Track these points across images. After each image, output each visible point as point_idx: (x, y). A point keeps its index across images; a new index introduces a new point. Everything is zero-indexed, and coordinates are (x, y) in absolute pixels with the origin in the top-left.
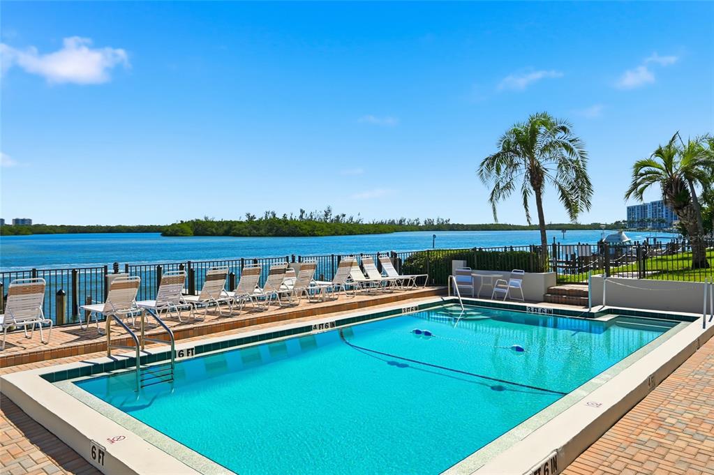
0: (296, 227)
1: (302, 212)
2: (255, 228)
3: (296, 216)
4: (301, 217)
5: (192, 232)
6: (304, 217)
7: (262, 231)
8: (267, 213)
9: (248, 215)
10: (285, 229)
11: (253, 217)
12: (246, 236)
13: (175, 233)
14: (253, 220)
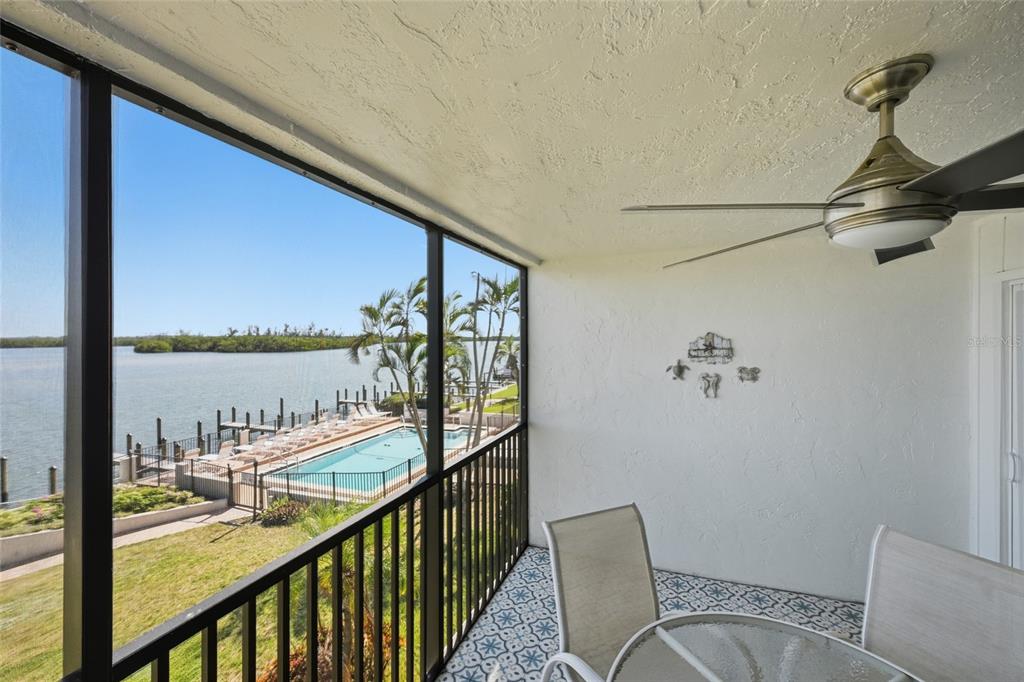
1: (286, 326)
2: (241, 344)
3: (281, 330)
4: (286, 330)
5: (171, 348)
7: (250, 347)
8: (250, 328)
9: (230, 329)
11: (235, 331)
12: (232, 352)
13: (151, 350)
14: (236, 334)
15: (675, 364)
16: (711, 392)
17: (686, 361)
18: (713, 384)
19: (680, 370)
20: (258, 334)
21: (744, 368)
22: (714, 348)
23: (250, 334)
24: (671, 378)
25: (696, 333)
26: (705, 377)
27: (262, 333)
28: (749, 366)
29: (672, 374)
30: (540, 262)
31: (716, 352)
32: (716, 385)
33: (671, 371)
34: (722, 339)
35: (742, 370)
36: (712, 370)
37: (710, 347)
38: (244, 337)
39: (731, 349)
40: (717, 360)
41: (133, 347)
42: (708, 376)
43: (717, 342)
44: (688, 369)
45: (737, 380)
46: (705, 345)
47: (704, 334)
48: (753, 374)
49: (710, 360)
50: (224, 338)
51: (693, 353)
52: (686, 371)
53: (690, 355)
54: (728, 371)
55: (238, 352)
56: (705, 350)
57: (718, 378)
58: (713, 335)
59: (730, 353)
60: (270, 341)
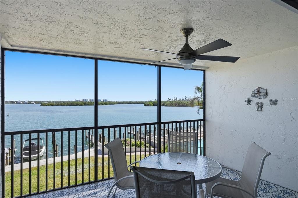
0: (185, 104)
1: (186, 97)
2: (172, 104)
3: (184, 99)
5: (152, 105)
6: (186, 99)
7: (174, 105)
8: (174, 98)
9: (169, 98)
10: (181, 104)
11: (170, 99)
12: (169, 106)
13: (148, 105)
14: (170, 100)
15: (247, 99)
16: (260, 109)
17: (251, 98)
18: (260, 107)
19: (249, 102)
20: (177, 100)
21: (272, 100)
22: (260, 93)
23: (174, 100)
24: (246, 104)
25: (254, 87)
26: (258, 104)
27: (178, 100)
28: (274, 99)
29: (246, 103)
30: (208, 68)
31: (261, 94)
32: (262, 107)
33: (246, 102)
34: (263, 89)
35: (271, 101)
36: (260, 101)
37: (259, 92)
38: (173, 101)
39: (267, 93)
40: (262, 97)
41: (144, 104)
42: (258, 103)
43: (261, 90)
44: (252, 101)
45: (269, 105)
46: (257, 92)
47: (257, 88)
48: (275, 102)
49: (259, 97)
50: (167, 102)
51: (253, 95)
52: (251, 102)
53: (252, 96)
54: (266, 101)
55: (171, 106)
56: (257, 94)
57: (262, 104)
58: (260, 87)
59: (267, 94)
60: (180, 103)
